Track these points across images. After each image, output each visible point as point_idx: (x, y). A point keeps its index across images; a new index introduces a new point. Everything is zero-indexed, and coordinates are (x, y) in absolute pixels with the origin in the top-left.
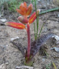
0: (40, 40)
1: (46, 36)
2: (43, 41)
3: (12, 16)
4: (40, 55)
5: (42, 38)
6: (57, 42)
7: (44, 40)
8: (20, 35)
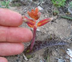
0: (47, 43)
1: (56, 42)
2: (49, 44)
3: (50, 8)
4: (43, 55)
5: (50, 42)
6: (67, 57)
7: (51, 44)
8: (42, 29)
